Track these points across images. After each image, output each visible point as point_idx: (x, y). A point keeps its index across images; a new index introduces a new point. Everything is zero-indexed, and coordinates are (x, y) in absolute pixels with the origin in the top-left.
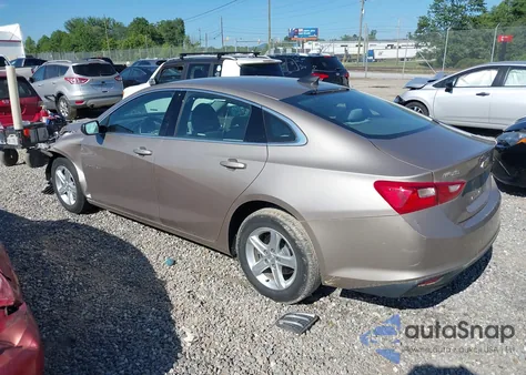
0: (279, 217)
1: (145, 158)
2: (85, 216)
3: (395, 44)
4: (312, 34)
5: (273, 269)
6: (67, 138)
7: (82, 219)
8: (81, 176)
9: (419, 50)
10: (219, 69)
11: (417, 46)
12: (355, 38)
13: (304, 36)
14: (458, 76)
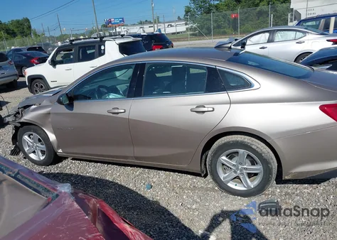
0: (246, 140)
1: (119, 115)
2: (54, 166)
3: (173, 24)
4: (120, 21)
5: (241, 177)
6: (34, 110)
7: (54, 169)
8: (52, 137)
9: (187, 26)
10: (103, 48)
11: (186, 24)
12: (147, 22)
13: (115, 23)
14: (246, 39)
